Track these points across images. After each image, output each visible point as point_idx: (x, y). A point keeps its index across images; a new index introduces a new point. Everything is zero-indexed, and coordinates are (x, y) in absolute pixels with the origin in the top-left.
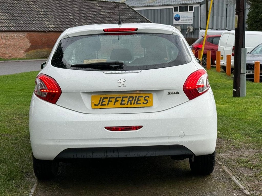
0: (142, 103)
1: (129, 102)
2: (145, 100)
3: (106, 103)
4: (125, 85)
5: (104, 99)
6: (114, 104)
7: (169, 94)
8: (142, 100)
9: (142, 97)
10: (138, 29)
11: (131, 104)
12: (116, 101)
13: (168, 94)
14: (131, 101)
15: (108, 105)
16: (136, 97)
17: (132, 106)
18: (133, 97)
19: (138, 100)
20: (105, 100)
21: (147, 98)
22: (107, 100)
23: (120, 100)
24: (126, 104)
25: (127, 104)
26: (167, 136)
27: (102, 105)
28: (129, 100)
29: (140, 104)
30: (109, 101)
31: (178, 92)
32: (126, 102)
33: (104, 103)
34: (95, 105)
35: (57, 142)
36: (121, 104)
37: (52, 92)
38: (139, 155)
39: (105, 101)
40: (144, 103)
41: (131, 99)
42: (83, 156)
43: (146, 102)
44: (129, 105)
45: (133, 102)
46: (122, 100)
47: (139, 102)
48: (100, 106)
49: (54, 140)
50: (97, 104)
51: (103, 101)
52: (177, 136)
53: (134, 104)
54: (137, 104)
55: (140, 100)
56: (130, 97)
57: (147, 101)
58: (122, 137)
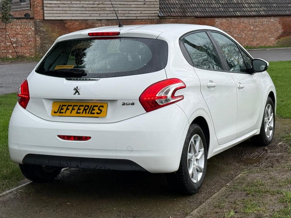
0: (96, 114)
1: (85, 111)
2: (99, 109)
3: (64, 111)
6: (71, 113)
7: (124, 104)
8: (96, 110)
9: (97, 106)
10: (120, 33)
11: (86, 113)
12: (73, 109)
13: (122, 105)
14: (86, 110)
15: (65, 113)
16: (91, 106)
17: (87, 115)
18: (88, 106)
20: (63, 107)
21: (101, 108)
22: (65, 108)
23: (76, 108)
25: (82, 113)
27: (60, 112)
28: (84, 109)
30: (67, 109)
31: (134, 103)
32: (81, 111)
33: (62, 111)
35: (20, 147)
36: (77, 113)
37: (24, 97)
38: (89, 167)
41: (86, 108)
42: (41, 163)
43: (99, 112)
44: (84, 114)
45: (87, 111)
46: (79, 109)
47: (93, 112)
48: (58, 114)
49: (18, 144)
50: (56, 111)
51: (62, 109)
53: (88, 113)
54: (91, 113)
55: (94, 110)
56: (86, 106)
57: (101, 111)
58: (72, 147)
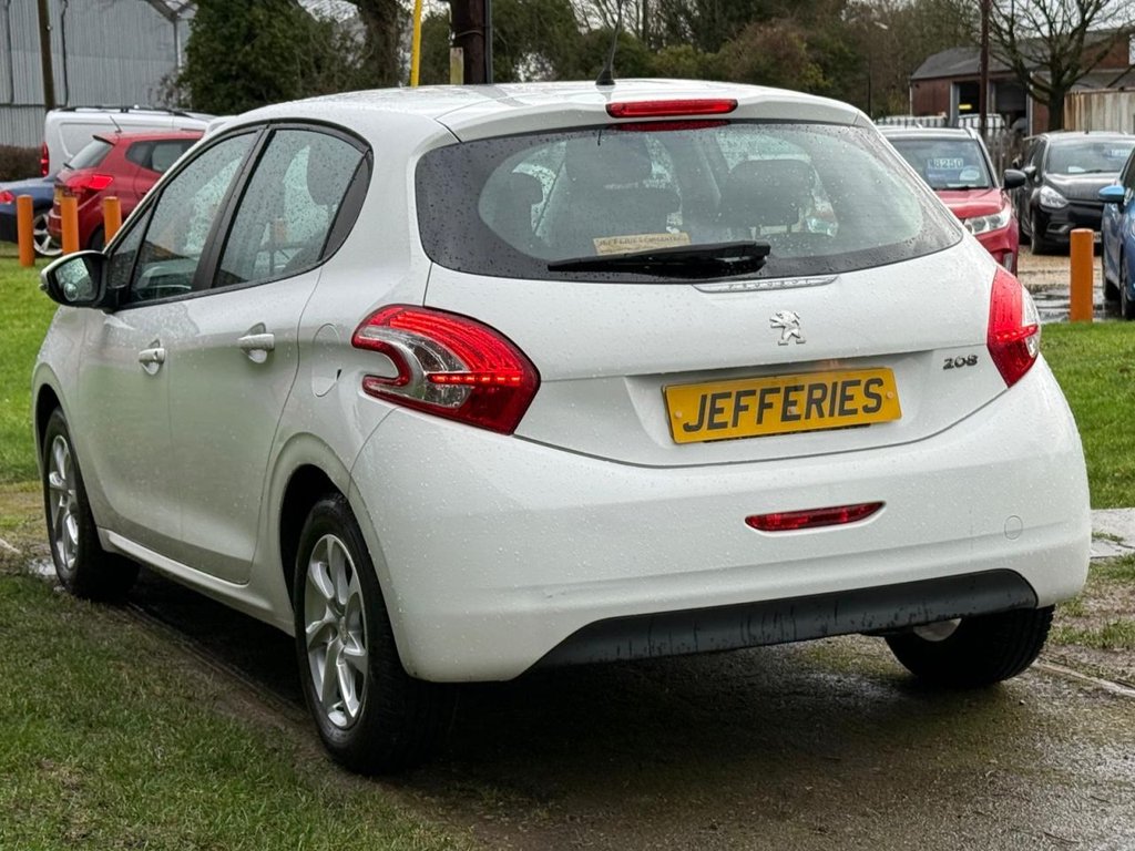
0: (860, 410)
1: (814, 406)
2: (868, 394)
3: (727, 416)
4: (802, 339)
5: (718, 401)
6: (760, 421)
7: (948, 367)
8: (860, 400)
9: (857, 383)
10: (740, 103)
11: (821, 415)
12: (764, 406)
13: (945, 368)
14: (819, 402)
15: (735, 424)
16: (835, 385)
17: (828, 421)
18: (823, 387)
19: (846, 398)
20: (719, 404)
21: (874, 389)
22: (728, 405)
23: (777, 400)
24: (803, 416)
25: (808, 416)
26: (968, 539)
27: (712, 426)
28: (811, 401)
29: (854, 412)
30: (739, 408)
31: (976, 357)
32: (801, 410)
33: (718, 419)
34: (687, 428)
35: (551, 597)
36: (786, 417)
37: (493, 383)
38: (870, 625)
39: (721, 411)
40: (867, 409)
41: (817, 394)
42: (659, 649)
43: (872, 403)
44: (814, 421)
45: (826, 406)
46: (787, 403)
47: (848, 405)
48: (705, 433)
49: (536, 588)
50: (694, 422)
51: (715, 411)
52: (1000, 534)
53: (832, 414)
54: (843, 412)
55: (851, 398)
56: (812, 388)
57: (878, 397)
58: (814, 555)
